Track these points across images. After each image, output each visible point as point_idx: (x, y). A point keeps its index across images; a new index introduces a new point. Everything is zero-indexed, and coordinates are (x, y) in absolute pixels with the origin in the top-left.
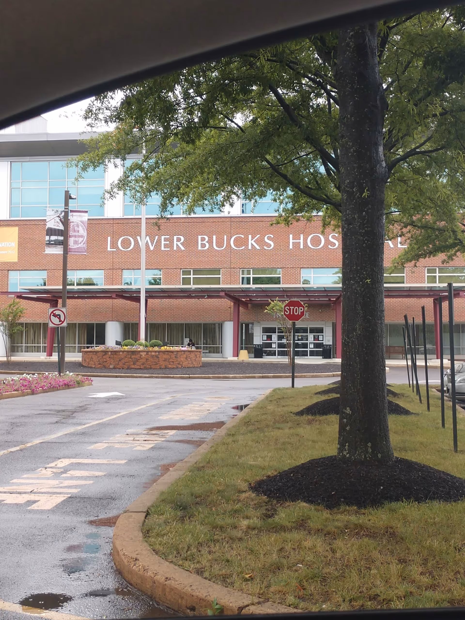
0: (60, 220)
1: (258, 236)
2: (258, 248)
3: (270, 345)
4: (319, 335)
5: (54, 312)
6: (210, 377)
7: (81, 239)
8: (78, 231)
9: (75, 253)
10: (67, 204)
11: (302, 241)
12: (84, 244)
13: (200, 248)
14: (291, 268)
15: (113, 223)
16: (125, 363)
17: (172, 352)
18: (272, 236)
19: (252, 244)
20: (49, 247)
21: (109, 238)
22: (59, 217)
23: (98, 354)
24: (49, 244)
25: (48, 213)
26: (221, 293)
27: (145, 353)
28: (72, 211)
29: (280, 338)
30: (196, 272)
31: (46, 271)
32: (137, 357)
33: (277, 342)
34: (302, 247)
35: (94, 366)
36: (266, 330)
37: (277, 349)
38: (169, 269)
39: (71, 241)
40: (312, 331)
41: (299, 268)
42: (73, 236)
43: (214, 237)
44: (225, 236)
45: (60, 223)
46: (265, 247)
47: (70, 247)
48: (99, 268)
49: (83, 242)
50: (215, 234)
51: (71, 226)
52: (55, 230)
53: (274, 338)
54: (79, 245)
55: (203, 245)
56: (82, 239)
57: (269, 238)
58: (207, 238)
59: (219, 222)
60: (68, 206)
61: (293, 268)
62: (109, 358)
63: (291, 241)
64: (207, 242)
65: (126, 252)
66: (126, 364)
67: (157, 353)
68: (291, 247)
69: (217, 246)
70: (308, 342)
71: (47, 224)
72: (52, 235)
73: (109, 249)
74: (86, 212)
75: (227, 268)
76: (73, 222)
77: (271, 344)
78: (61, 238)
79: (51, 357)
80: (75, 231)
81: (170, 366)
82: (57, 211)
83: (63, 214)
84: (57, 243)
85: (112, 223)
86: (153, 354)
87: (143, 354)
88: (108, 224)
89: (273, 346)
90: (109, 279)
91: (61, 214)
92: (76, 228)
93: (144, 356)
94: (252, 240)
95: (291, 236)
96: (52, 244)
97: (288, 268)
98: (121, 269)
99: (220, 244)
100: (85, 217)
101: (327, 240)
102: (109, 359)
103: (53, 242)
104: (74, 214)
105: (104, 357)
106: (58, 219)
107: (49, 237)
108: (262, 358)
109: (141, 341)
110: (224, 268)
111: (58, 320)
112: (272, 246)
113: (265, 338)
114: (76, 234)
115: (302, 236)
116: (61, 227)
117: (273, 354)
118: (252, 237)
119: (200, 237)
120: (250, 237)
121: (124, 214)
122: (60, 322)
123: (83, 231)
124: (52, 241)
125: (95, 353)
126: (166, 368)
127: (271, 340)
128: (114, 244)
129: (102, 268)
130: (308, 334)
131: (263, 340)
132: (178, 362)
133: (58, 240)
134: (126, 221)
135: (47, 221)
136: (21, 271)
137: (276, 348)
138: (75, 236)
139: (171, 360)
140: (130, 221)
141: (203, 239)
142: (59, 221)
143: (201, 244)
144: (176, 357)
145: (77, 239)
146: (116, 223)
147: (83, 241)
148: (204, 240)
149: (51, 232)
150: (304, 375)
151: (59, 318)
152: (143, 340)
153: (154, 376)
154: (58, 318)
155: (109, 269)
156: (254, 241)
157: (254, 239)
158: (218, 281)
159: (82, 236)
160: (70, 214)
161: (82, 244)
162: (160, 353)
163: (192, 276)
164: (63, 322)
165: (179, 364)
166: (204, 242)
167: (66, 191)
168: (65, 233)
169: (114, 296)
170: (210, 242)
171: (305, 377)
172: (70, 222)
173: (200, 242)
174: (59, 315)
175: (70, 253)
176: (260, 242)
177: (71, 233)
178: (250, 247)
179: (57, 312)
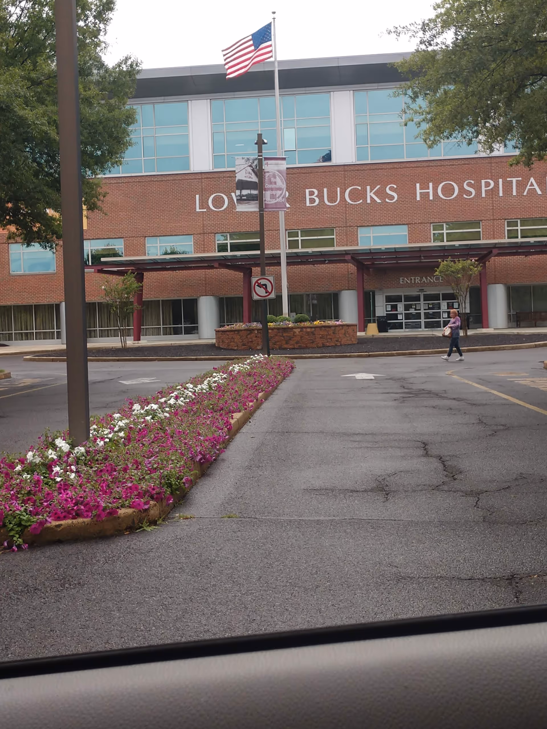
0: (253, 170)
1: (378, 186)
2: (378, 201)
3: (395, 317)
4: (453, 302)
5: (259, 282)
6: (393, 353)
7: (279, 193)
8: (275, 183)
9: (274, 210)
10: (260, 150)
11: (431, 191)
12: (283, 198)
13: (308, 204)
14: (419, 223)
15: (202, 178)
16: (276, 342)
17: (329, 327)
18: (395, 186)
19: (371, 197)
20: (240, 203)
21: (197, 196)
22: (250, 166)
23: (241, 333)
24: (241, 200)
25: (237, 162)
26: (346, 256)
27: (299, 330)
28: (266, 159)
29: (407, 308)
30: (305, 232)
31: (123, 240)
32: (290, 334)
33: (404, 312)
34: (431, 198)
35: (236, 348)
36: (389, 299)
37: (404, 321)
38: (272, 230)
39: (267, 195)
40: (446, 297)
41: (428, 223)
42: (269, 189)
43: (325, 190)
44: (338, 189)
45: (253, 174)
46: (387, 200)
47: (266, 202)
48: (187, 233)
49: (282, 196)
50: (326, 187)
51: (267, 176)
52: (247, 182)
53: (400, 308)
54: (278, 200)
55: (312, 201)
56: (281, 192)
57: (391, 189)
58: (316, 192)
59: (330, 172)
60: (262, 153)
61: (421, 223)
62: (256, 337)
63: (418, 191)
64: (316, 196)
65: (218, 212)
66: (278, 343)
67: (313, 329)
68: (418, 198)
69: (329, 201)
70: (441, 311)
71: (236, 175)
72: (243, 189)
73: (198, 210)
74: (284, 159)
75: (341, 227)
76: (268, 172)
77: (397, 315)
78: (255, 192)
79: (140, 342)
80: (271, 183)
81: (328, 344)
82: (248, 159)
83: (256, 162)
84: (250, 198)
85: (200, 177)
86: (309, 330)
87: (297, 331)
88: (195, 179)
89: (400, 317)
90: (200, 246)
91: (253, 162)
92: (273, 180)
93: (298, 333)
94: (371, 192)
95: (418, 185)
96: (244, 200)
97: (416, 223)
98: (213, 233)
99: (332, 199)
100: (284, 166)
101: (461, 188)
102: (255, 339)
103: (245, 198)
104: (270, 162)
105: (249, 336)
106: (249, 169)
107: (239, 191)
108: (387, 332)
109: (284, 316)
110: (339, 227)
111: (264, 291)
112: (396, 199)
113: (389, 309)
114: (273, 186)
115: (431, 185)
116: (254, 179)
117: (399, 326)
118: (371, 188)
119: (307, 191)
120: (368, 188)
121: (215, 166)
122: (266, 293)
123: (281, 183)
124: (244, 196)
125: (236, 332)
126: (324, 346)
127: (397, 311)
128: (204, 204)
129: (190, 233)
130: (441, 301)
131: (387, 311)
132: (336, 339)
133: (251, 194)
134: (217, 175)
135: (236, 172)
136: (91, 241)
137: (402, 320)
138: (272, 189)
139: (328, 337)
140: (221, 175)
141: (311, 193)
142: (251, 171)
143: (310, 199)
144: (334, 333)
145: (274, 192)
146: (204, 178)
147: (281, 194)
148: (313, 194)
149: (242, 185)
150: (503, 347)
151: (266, 288)
152: (285, 314)
153: (327, 356)
154: (263, 288)
155: (200, 234)
156: (374, 193)
157: (373, 191)
158: (330, 243)
159: (280, 189)
160: (264, 162)
161: (281, 197)
162: (317, 329)
163: (300, 238)
164: (270, 293)
165: (337, 341)
166: (313, 197)
167: (258, 134)
168: (259, 186)
169: (216, 265)
170: (321, 196)
171: (504, 349)
172: (265, 173)
173: (308, 197)
174: (265, 285)
175: (266, 210)
176: (381, 193)
177: (267, 186)
178: (369, 201)
179: (263, 282)
